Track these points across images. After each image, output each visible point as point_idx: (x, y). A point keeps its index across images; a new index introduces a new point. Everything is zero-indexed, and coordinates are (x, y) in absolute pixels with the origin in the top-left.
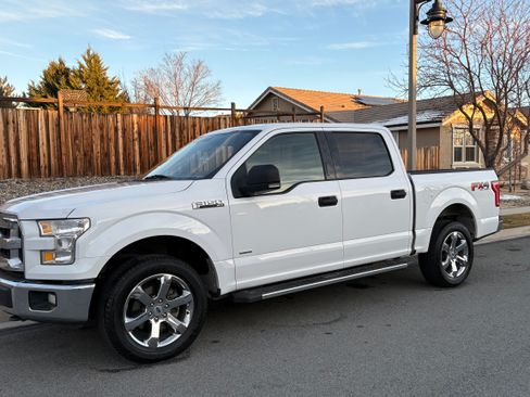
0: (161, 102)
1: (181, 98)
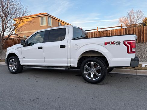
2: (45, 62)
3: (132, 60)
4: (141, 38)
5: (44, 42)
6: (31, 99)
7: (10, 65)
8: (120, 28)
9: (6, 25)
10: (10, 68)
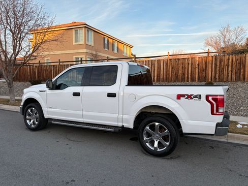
2: (83, 117)
3: (218, 125)
4: (240, 74)
5: (82, 85)
6: (63, 181)
7: (27, 117)
8: (206, 55)
9: (20, 45)
10: (28, 121)
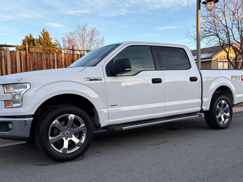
0: (75, 48)
1: (85, 46)
